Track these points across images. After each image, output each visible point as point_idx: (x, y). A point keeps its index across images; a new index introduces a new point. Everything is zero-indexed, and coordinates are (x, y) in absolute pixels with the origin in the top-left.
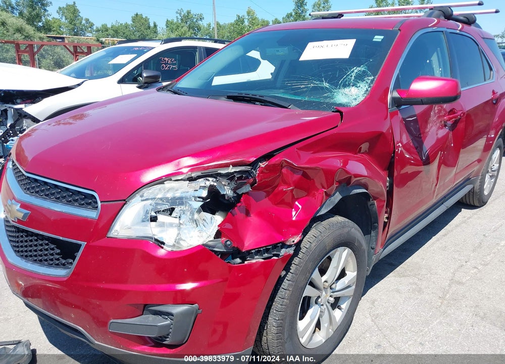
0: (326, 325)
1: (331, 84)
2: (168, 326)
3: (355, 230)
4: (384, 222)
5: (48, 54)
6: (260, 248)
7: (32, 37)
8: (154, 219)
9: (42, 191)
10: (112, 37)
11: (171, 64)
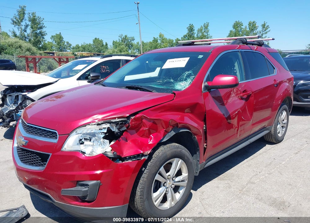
0: (170, 199)
1: (174, 80)
2: (87, 191)
3: (185, 151)
4: (205, 147)
5: (44, 63)
6: (131, 156)
7: (35, 53)
8: (83, 143)
9: (34, 132)
10: (82, 52)
11: (106, 69)
